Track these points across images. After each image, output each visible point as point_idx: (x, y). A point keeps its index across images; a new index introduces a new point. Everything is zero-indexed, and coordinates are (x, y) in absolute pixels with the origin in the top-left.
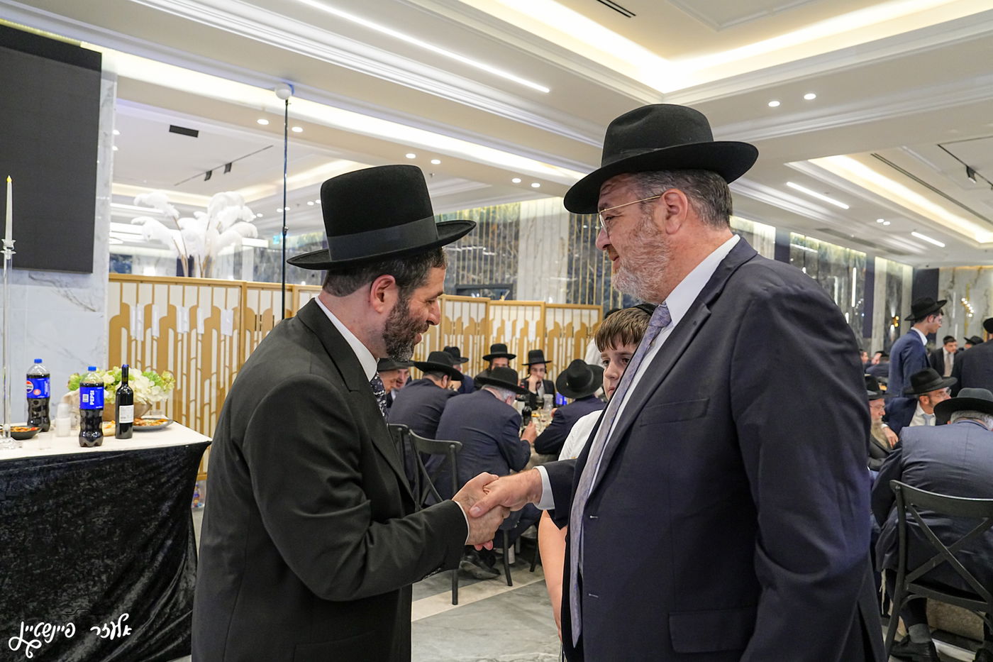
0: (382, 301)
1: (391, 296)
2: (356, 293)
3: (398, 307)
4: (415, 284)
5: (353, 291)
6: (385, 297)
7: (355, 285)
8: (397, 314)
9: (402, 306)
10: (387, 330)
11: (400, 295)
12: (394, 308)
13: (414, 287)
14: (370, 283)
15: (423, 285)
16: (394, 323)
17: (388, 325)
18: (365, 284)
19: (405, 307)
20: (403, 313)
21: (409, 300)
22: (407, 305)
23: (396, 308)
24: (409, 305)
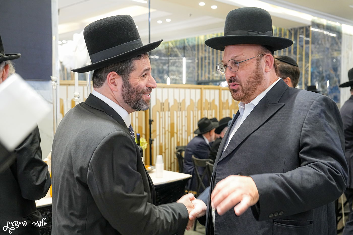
0: (116, 85)
1: (119, 81)
4: (128, 71)
6: (116, 83)
9: (127, 84)
10: (124, 98)
11: (123, 79)
12: (123, 87)
13: (128, 73)
15: (133, 71)
16: (126, 94)
17: (123, 96)
19: (128, 84)
20: (128, 87)
21: (129, 80)
22: (128, 83)
23: (124, 86)
24: (129, 83)
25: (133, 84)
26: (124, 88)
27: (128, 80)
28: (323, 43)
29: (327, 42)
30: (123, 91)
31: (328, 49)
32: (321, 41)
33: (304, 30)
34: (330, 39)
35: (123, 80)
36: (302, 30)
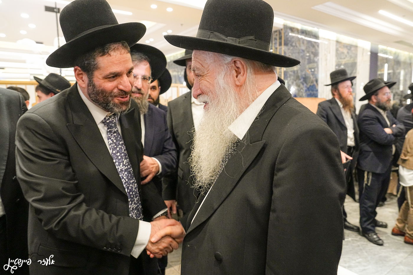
28: (298, 45)
29: (302, 45)
31: (303, 51)
32: (296, 44)
33: (278, 33)
34: (305, 42)
36: (276, 33)
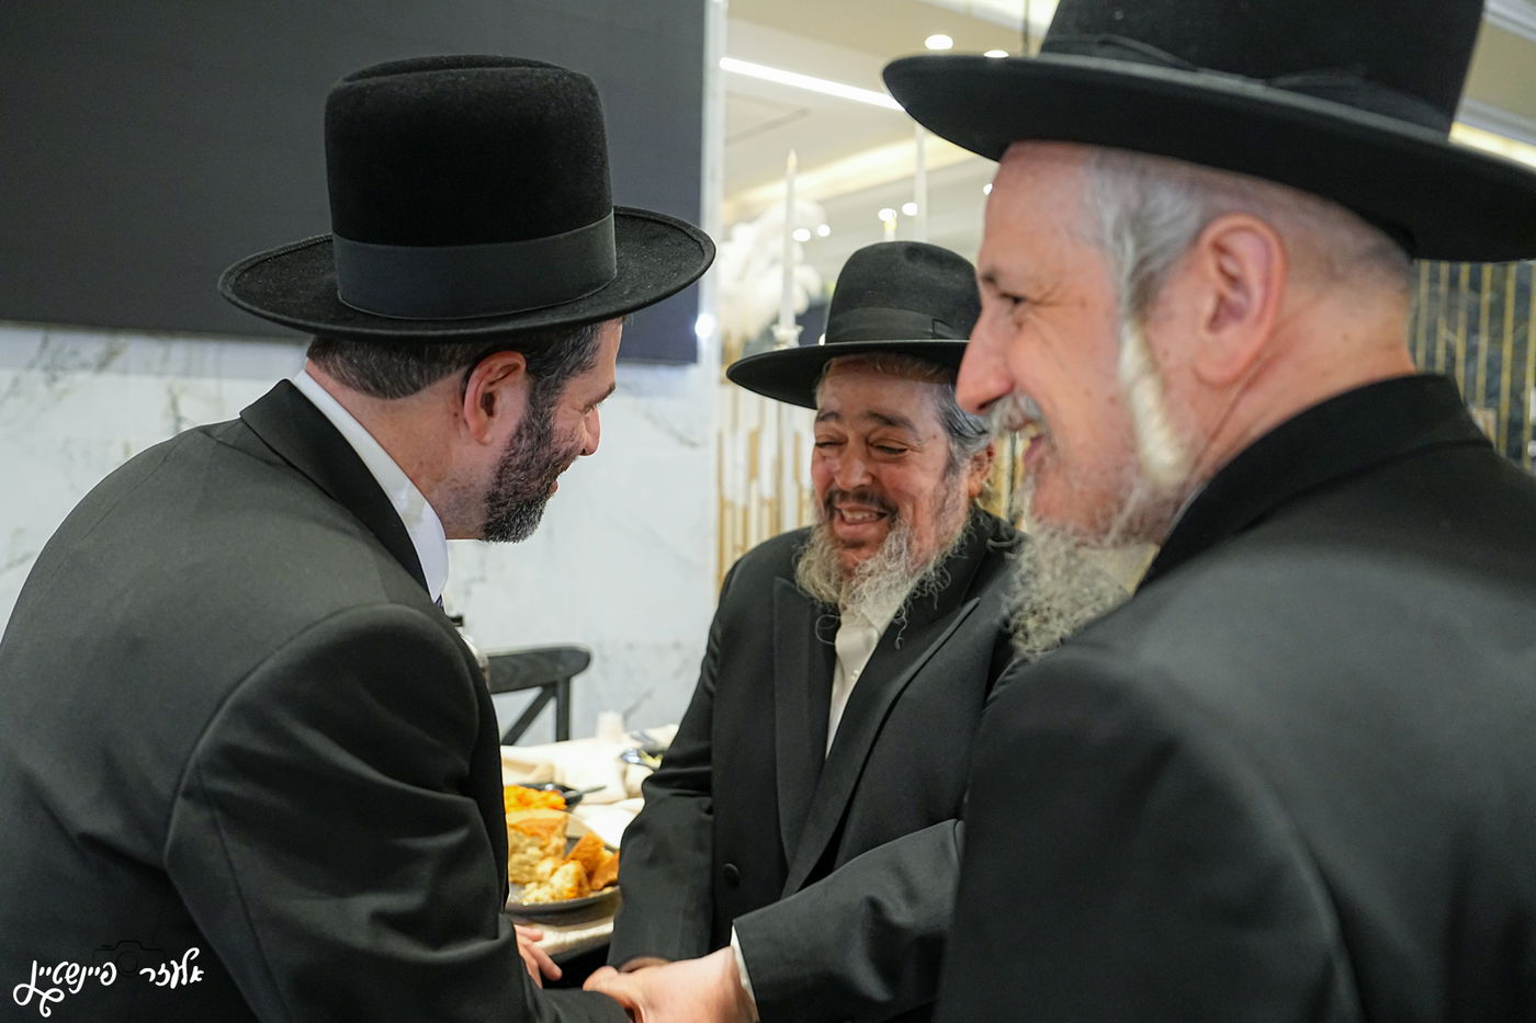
0: (492, 413)
1: (513, 400)
2: (425, 393)
3: (528, 428)
4: (569, 368)
5: (417, 389)
6: (498, 405)
7: (421, 373)
8: (524, 444)
9: (537, 426)
10: (500, 484)
11: (532, 399)
12: (519, 429)
13: (565, 375)
14: (464, 370)
15: (583, 370)
17: (501, 471)
18: (450, 372)
19: (543, 427)
20: (539, 439)
21: (553, 409)
22: (546, 421)
23: (524, 432)
24: (551, 421)
25: (562, 429)
26: (520, 440)
27: (551, 406)
30: (512, 449)
35: (532, 403)
